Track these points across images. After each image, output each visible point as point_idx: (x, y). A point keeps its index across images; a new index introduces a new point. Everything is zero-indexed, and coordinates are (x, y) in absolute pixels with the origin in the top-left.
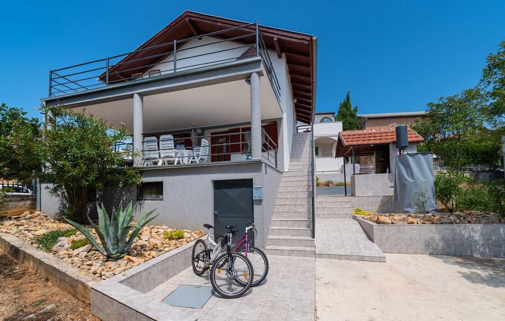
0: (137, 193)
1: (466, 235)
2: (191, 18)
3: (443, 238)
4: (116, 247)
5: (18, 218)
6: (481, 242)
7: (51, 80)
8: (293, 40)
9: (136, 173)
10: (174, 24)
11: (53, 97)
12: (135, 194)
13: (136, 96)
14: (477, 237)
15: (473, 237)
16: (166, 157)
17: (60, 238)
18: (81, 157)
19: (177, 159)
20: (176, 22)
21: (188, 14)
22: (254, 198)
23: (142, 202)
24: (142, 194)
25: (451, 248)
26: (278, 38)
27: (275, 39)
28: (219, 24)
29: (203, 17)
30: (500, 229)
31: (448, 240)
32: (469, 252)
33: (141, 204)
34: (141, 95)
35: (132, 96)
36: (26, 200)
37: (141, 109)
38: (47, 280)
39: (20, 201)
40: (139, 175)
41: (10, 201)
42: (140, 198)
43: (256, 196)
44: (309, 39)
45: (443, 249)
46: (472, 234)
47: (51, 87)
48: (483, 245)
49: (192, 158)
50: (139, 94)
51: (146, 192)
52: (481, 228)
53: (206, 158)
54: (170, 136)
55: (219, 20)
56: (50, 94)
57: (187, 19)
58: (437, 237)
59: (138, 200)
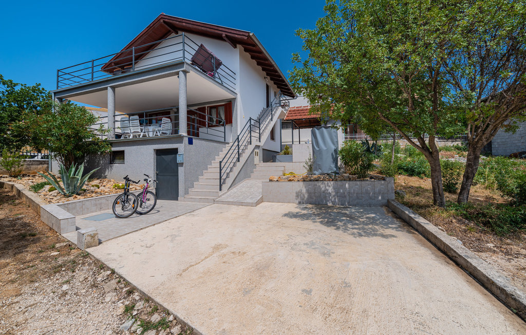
0: (110, 159)
1: (323, 189)
2: (164, 20)
3: (308, 191)
4: (68, 189)
5: (35, 176)
6: (334, 194)
7: (58, 76)
8: (236, 36)
9: (108, 145)
10: (153, 24)
11: (60, 89)
12: (108, 159)
13: (109, 88)
14: (330, 190)
15: (328, 190)
16: (135, 132)
17: (45, 186)
18: (62, 135)
19: (142, 134)
20: (154, 23)
21: (162, 17)
22: (178, 162)
23: (112, 165)
24: (114, 159)
25: (313, 199)
26: (226, 35)
27: (224, 35)
28: (184, 24)
29: (172, 19)
30: (345, 185)
31: (310, 193)
32: (325, 201)
33: (111, 167)
34: (113, 88)
35: (106, 89)
36: (43, 164)
37: (113, 98)
38: (29, 207)
39: (39, 164)
40: (109, 146)
41: (32, 164)
42: (112, 162)
43: (179, 160)
44: (247, 35)
45: (308, 199)
46: (327, 188)
47: (58, 82)
48: (334, 196)
49: (155, 132)
50: (110, 87)
51: (117, 158)
52: (333, 184)
53: (168, 132)
54: (137, 117)
55: (184, 21)
56: (58, 87)
57: (162, 21)
58: (304, 190)
59: (111, 163)
